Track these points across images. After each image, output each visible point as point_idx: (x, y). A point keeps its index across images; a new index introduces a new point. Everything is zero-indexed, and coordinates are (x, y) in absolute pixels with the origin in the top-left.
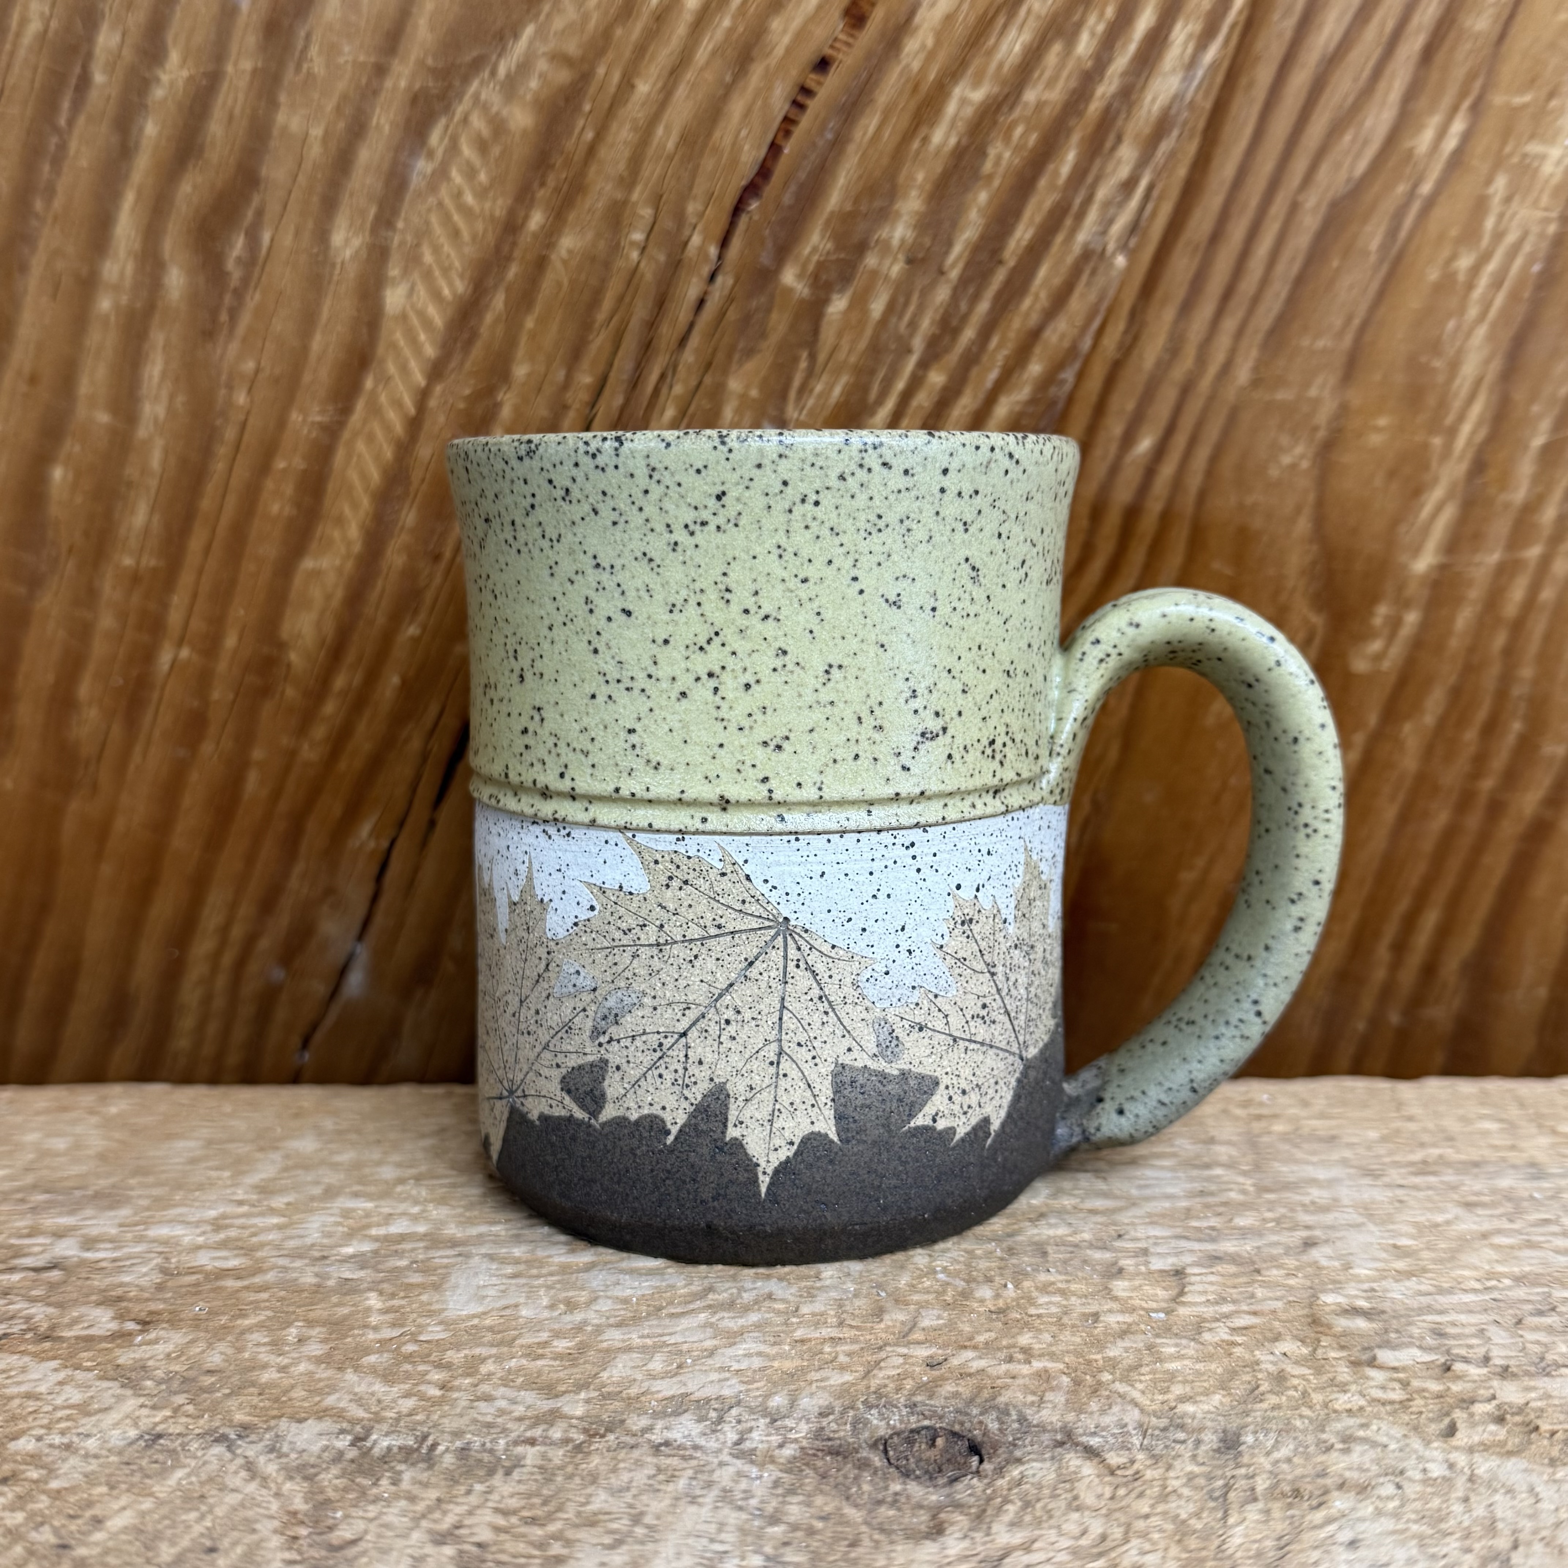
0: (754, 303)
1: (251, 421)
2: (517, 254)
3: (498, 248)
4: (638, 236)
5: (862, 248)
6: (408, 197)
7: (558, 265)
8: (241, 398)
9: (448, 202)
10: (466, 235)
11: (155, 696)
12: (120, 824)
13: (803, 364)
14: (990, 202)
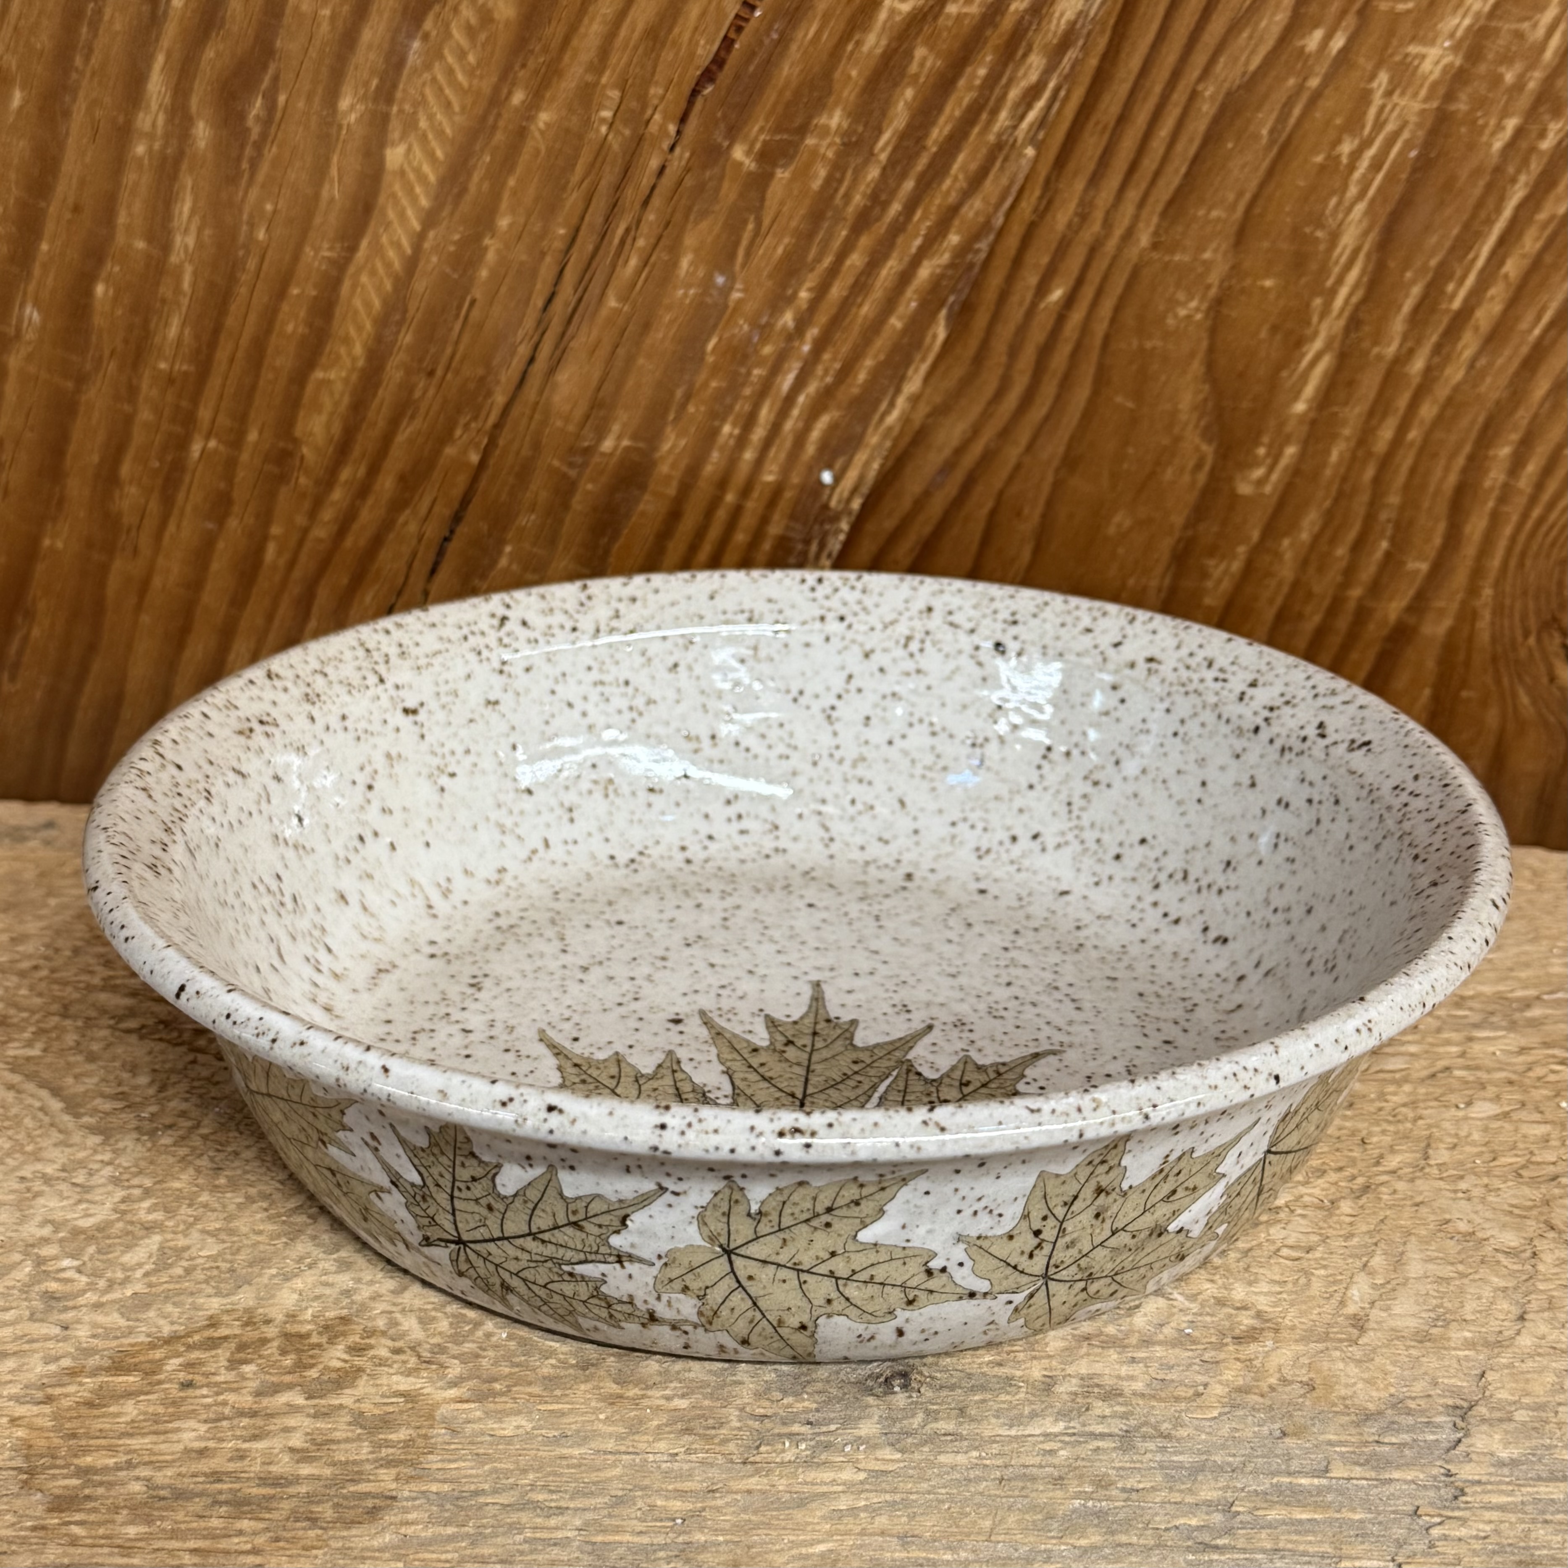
0: (708, 174)
1: (270, 253)
2: (501, 123)
3: (484, 118)
4: (607, 114)
5: (803, 130)
6: (406, 72)
7: (537, 134)
8: (261, 235)
9: (440, 77)
10: (457, 109)
11: (187, 479)
12: (157, 582)
13: (751, 226)
14: (915, 98)
